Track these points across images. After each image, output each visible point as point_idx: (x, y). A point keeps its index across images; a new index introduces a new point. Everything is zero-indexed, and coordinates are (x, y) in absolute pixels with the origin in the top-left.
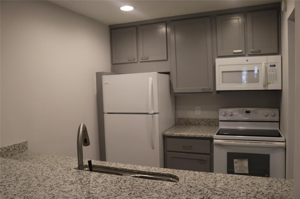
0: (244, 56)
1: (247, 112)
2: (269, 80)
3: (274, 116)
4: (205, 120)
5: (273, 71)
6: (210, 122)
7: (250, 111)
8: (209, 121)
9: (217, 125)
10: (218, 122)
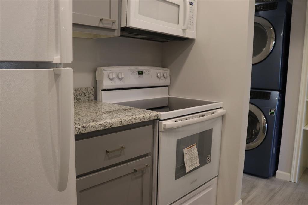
1: (139, 73)
3: (166, 78)
7: (142, 71)
9: (92, 100)
10: (93, 93)
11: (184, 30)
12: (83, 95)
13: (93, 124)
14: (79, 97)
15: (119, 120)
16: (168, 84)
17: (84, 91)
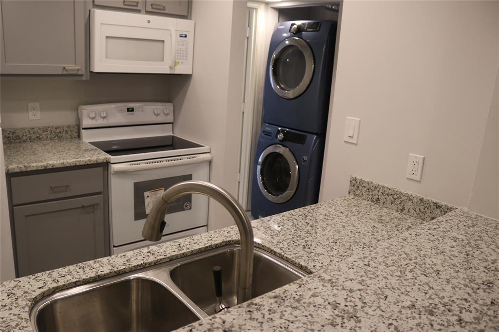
0: (138, 11)
1: (129, 110)
2: (178, 59)
3: (167, 115)
4: (49, 129)
5: (183, 45)
6: (60, 132)
7: (133, 108)
8: (58, 130)
9: (75, 138)
10: (76, 131)
11: (171, 68)
12: (64, 133)
13: (34, 164)
14: (60, 135)
15: (61, 161)
16: (172, 121)
17: (65, 129)
